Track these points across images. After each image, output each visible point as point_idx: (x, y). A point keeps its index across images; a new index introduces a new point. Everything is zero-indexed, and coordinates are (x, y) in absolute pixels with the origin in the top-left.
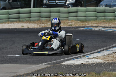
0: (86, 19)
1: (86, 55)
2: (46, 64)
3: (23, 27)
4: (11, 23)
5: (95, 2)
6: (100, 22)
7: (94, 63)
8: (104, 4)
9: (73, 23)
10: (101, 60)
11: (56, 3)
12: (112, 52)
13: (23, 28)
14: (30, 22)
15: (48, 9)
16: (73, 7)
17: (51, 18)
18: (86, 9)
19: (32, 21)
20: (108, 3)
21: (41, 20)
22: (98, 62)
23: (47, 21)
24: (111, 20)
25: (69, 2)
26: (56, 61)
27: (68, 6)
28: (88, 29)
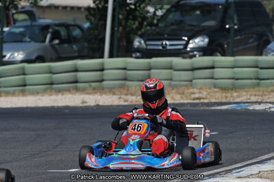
0: (233, 84)
1: (233, 169)
3: (86, 102)
4: (57, 95)
5: (256, 43)
6: (267, 91)
9: (204, 94)
10: (268, 181)
11: (163, 47)
13: (85, 105)
14: (102, 90)
15: (144, 62)
16: (204, 55)
18: (235, 61)
19: (106, 90)
21: (128, 87)
25: (194, 44)
27: (191, 54)
28: (239, 108)
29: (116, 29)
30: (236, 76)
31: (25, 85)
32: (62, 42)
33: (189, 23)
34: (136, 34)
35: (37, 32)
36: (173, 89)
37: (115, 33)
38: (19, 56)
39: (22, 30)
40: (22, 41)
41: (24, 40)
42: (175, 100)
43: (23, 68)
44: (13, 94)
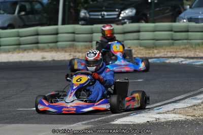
0: (154, 44)
1: (155, 107)
2: (85, 124)
3: (45, 58)
4: (23, 52)
5: (171, 13)
6: (179, 49)
7: (170, 121)
8: (186, 17)
10: (181, 116)
11: (102, 17)
12: (200, 101)
13: (44, 60)
14: (57, 49)
15: (88, 27)
16: (132, 22)
18: (155, 26)
19: (60, 49)
20: (194, 16)
21: (76, 46)
22: (175, 119)
23: (86, 47)
24: (199, 44)
25: (125, 14)
26: (101, 118)
27: (123, 21)
28: (159, 62)
29: (67, 3)
30: (157, 38)
32: (27, 13)
35: (9, 6)
37: (67, 7)
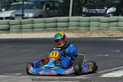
2: (85, 77)
4: (48, 33)
9: (114, 33)
11: (96, 12)
14: (68, 31)
16: (114, 16)
17: (91, 27)
19: (70, 31)
21: (80, 29)
23: (86, 30)
25: (110, 11)
27: (108, 15)
29: (75, 3)
31: (33, 28)
33: (107, 1)
34: (84, 6)
35: (39, 4)
36: (100, 31)
37: (75, 5)
38: (31, 15)
39: (32, 3)
40: (32, 8)
41: (33, 7)
42: (101, 36)
43: (33, 21)
44: (28, 32)
